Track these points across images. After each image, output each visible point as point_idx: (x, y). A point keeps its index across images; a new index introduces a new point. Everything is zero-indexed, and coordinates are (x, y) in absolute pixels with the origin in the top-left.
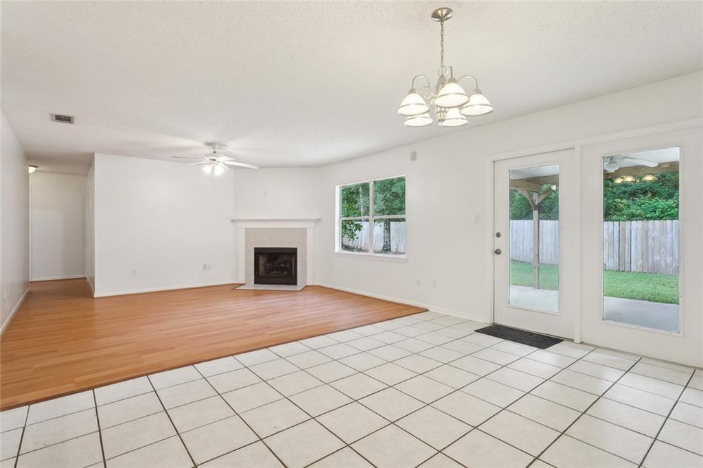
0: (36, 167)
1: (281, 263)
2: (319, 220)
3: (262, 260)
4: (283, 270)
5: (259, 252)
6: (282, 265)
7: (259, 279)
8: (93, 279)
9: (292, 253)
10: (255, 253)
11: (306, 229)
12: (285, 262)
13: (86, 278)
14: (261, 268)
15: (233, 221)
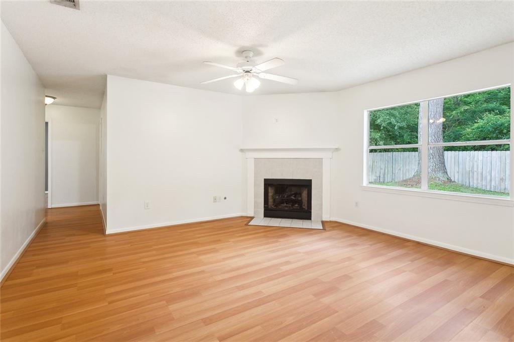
0: (54, 98)
1: (292, 195)
2: (337, 150)
3: (271, 192)
4: (294, 202)
5: (268, 183)
6: (292, 197)
7: (269, 212)
8: (105, 205)
9: (307, 185)
10: (265, 184)
11: (322, 159)
12: (296, 194)
13: (99, 205)
14: (270, 200)
15: (242, 150)
